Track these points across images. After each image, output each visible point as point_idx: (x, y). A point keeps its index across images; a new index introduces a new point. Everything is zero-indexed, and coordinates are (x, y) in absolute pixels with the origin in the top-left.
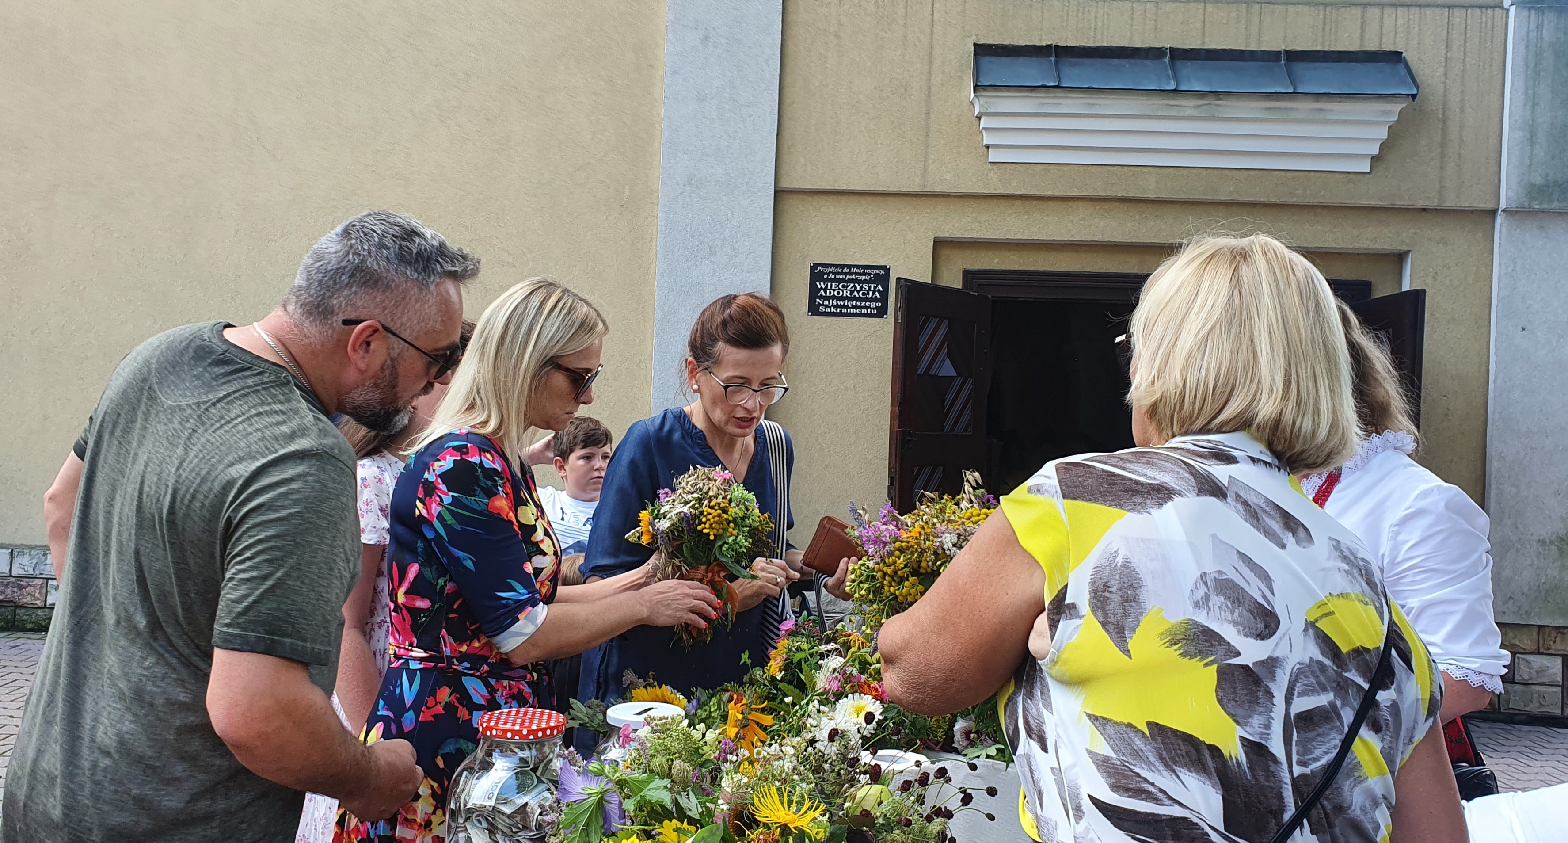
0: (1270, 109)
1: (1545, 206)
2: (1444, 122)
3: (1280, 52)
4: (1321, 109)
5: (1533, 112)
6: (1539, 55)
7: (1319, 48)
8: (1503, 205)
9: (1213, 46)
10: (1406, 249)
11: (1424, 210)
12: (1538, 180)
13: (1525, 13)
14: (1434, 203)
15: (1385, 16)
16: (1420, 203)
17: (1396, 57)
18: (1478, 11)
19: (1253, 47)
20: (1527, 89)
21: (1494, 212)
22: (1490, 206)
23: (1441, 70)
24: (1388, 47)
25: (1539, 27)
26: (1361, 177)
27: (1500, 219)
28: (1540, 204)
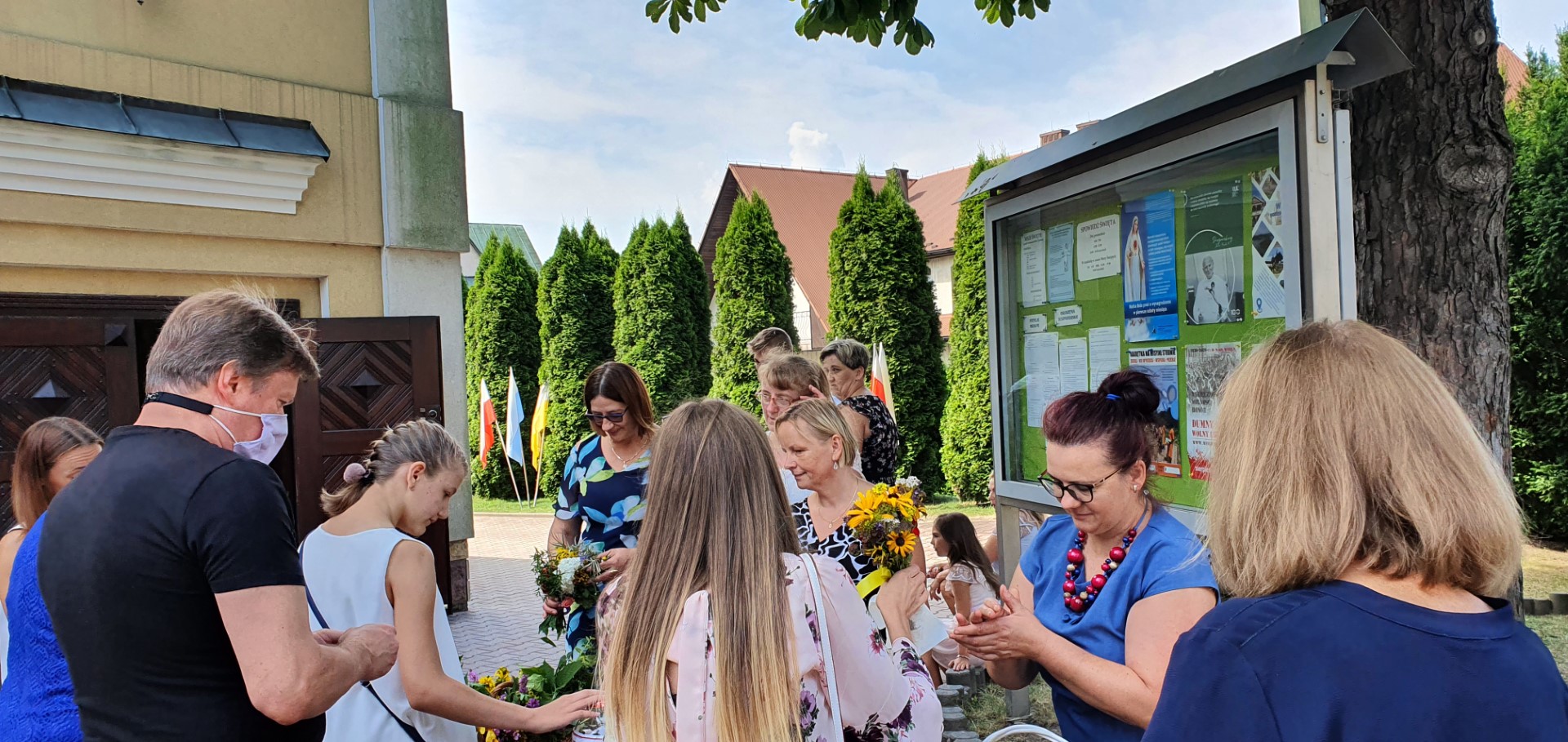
0: (218, 158)
1: (413, 245)
2: (343, 179)
3: (217, 110)
4: (259, 162)
5: (400, 178)
6: (400, 134)
7: (248, 111)
8: (387, 243)
9: (160, 98)
10: (323, 274)
11: (334, 244)
12: (408, 227)
13: (389, 103)
14: (342, 240)
15: (296, 92)
16: (333, 240)
17: (306, 125)
18: (358, 98)
19: (196, 104)
20: (395, 160)
21: (379, 248)
22: (378, 243)
23: (338, 139)
24: (300, 117)
25: (399, 115)
26: (289, 218)
27: (385, 253)
28: (410, 243)
